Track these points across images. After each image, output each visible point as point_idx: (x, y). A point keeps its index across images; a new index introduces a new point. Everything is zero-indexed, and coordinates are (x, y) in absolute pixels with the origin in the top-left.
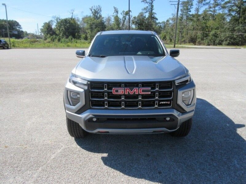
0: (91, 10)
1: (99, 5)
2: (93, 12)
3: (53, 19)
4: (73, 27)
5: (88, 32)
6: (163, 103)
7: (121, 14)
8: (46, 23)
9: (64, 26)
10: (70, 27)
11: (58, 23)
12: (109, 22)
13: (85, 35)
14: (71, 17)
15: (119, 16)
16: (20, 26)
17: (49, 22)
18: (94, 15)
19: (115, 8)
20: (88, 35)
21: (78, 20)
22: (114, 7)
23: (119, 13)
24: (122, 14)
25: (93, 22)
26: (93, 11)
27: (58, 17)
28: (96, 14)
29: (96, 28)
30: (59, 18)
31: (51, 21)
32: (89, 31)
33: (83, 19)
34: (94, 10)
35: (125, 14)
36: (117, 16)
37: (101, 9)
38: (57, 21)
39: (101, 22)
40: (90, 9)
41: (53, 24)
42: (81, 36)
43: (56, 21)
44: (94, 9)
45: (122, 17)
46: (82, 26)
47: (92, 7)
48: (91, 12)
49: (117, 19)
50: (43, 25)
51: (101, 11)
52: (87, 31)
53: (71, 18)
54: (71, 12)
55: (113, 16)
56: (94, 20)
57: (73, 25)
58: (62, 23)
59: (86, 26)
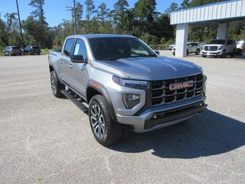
6: (198, 92)
24: (7, 16)
35: (10, 17)
45: (7, 20)
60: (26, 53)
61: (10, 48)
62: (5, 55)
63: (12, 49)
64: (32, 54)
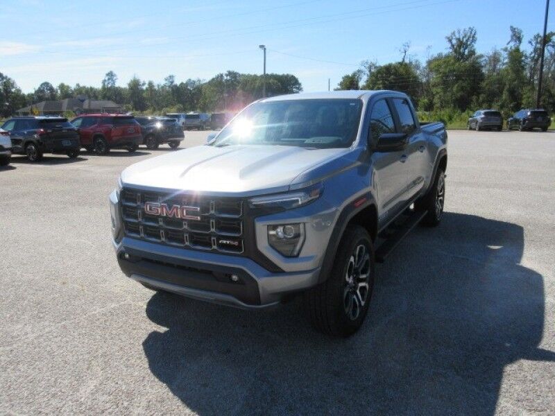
0: (450, 41)
1: (470, 28)
2: (453, 46)
3: (363, 68)
4: (402, 82)
5: (437, 93)
6: (225, 242)
7: (530, 42)
8: (347, 77)
9: (383, 80)
10: (396, 83)
11: (372, 75)
12: (495, 66)
13: (429, 100)
14: (400, 60)
15: (522, 48)
16: (300, 84)
17: (354, 75)
18: (455, 51)
19: (513, 29)
20: (436, 100)
21: (417, 67)
22: (511, 27)
23: (523, 41)
24: (534, 43)
25: (452, 68)
26: (454, 42)
27: (374, 62)
28: (462, 50)
29: (457, 80)
30: (374, 65)
31: (359, 71)
32: (439, 90)
33: (429, 63)
34: (459, 39)
35: (540, 43)
36: (517, 50)
37: (476, 36)
38: (370, 71)
39: (473, 66)
40: (448, 38)
41: (361, 79)
42: (420, 103)
43: (367, 72)
44: (457, 36)
45: (532, 50)
46: (424, 80)
47: (454, 33)
48: (450, 45)
49: (516, 56)
50: (342, 80)
51: (474, 40)
52: (434, 90)
53: (401, 64)
54: (403, 50)
55: (506, 50)
56: (453, 64)
57: (403, 78)
58: (379, 75)
59: (434, 78)
60: (515, 126)
61: (480, 114)
62: (471, 129)
63: (483, 116)
64: (524, 130)
